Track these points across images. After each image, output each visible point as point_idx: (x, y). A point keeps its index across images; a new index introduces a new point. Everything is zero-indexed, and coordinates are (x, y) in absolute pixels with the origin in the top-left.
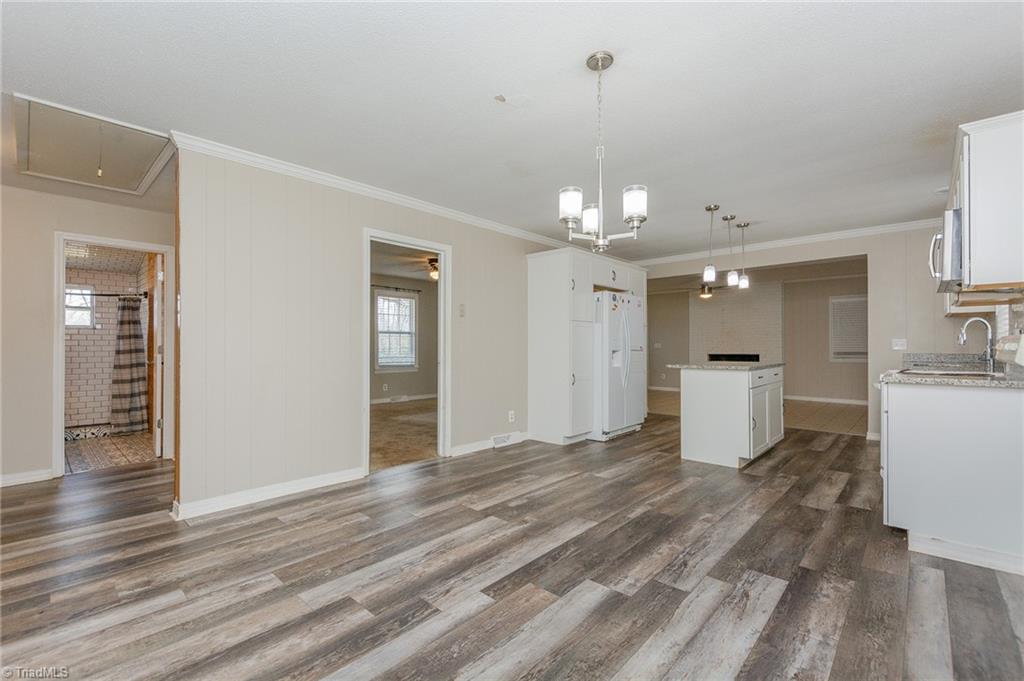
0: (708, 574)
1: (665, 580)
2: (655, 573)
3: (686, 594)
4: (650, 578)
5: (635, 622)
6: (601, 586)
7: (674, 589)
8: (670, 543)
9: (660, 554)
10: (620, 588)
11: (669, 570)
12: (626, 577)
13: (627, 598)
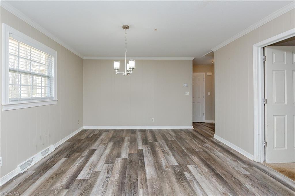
0: (101, 171)
1: (111, 165)
2: (114, 166)
3: (105, 164)
4: (115, 164)
5: (112, 154)
6: (123, 158)
7: (108, 163)
8: (116, 179)
9: (117, 173)
10: (119, 159)
11: (111, 168)
12: (120, 162)
13: (117, 158)
